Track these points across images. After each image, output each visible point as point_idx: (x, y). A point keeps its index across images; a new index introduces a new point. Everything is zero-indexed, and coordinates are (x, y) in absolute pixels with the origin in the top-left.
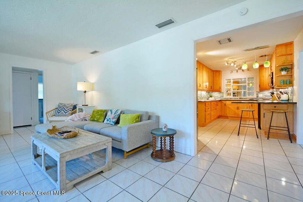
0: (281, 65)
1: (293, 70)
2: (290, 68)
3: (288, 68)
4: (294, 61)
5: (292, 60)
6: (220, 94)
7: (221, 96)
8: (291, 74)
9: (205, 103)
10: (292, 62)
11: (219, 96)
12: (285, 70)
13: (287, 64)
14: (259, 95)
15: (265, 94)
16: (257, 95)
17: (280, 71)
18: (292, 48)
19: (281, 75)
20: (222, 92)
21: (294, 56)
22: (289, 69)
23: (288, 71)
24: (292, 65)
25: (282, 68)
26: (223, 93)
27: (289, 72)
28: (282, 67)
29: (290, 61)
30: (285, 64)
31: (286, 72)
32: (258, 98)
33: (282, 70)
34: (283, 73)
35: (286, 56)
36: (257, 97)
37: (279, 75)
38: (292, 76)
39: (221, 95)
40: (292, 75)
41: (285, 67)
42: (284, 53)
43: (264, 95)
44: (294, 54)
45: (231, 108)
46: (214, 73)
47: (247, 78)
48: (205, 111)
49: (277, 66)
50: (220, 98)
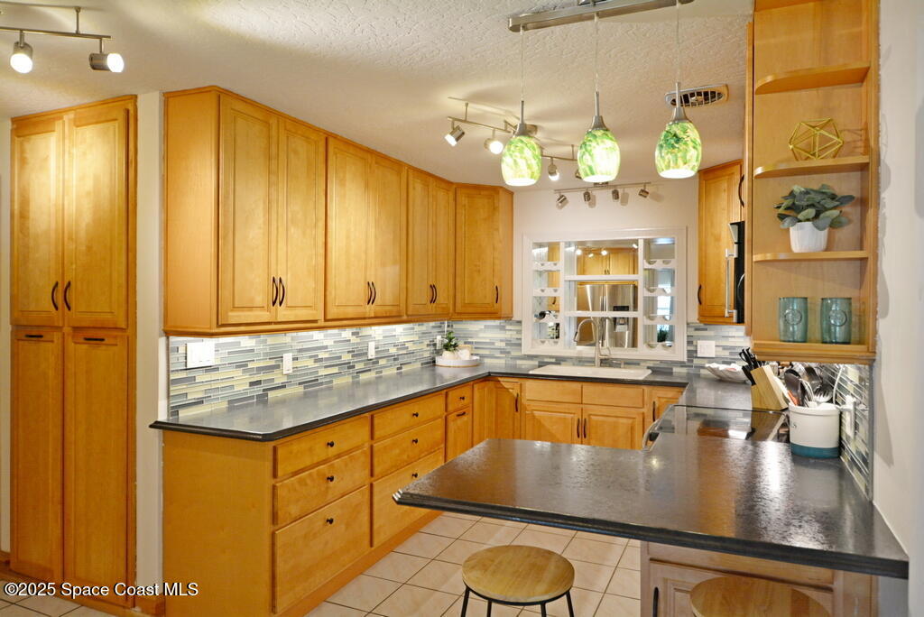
0: (783, 166)
1: (871, 212)
2: (850, 198)
3: (833, 197)
4: (882, 140)
5: (866, 130)
6: (502, 328)
7: (509, 343)
8: (859, 254)
9: (275, 449)
10: (867, 140)
11: (498, 344)
12: (811, 212)
13: (830, 162)
14: (700, 343)
15: (730, 343)
16: (689, 343)
17: (782, 217)
18: (863, 28)
19: (782, 256)
20: (516, 318)
21: (878, 87)
22: (847, 209)
23: (835, 224)
24: (868, 170)
25: (792, 194)
26: (519, 322)
27: (845, 234)
28: (797, 188)
29: (848, 137)
30: (816, 162)
31: (824, 234)
32: (696, 362)
33: (792, 210)
34: (803, 237)
35: (822, 91)
36: (692, 354)
37: (769, 256)
38: (865, 268)
39: (510, 334)
40: (864, 260)
41: (814, 182)
42: (808, 61)
43: (725, 348)
44: (882, 72)
45: (547, 424)
46: (463, 200)
47: (641, 243)
48: (274, 518)
49: (759, 171)
50: (503, 351)
